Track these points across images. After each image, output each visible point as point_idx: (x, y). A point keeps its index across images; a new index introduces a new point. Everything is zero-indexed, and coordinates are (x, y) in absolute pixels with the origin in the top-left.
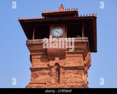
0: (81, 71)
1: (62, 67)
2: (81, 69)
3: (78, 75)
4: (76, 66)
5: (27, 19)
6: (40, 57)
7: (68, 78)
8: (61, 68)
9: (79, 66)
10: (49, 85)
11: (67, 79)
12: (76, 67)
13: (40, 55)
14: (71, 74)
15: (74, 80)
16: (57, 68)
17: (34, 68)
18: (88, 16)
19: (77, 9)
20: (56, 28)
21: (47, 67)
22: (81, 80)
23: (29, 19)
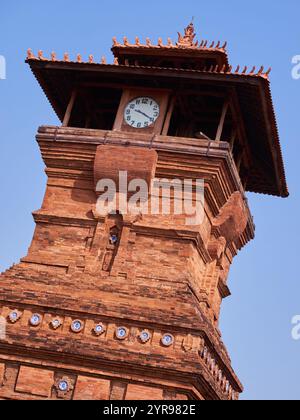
0: (186, 246)
1: (130, 225)
2: (188, 241)
3: (175, 259)
4: (172, 228)
5: (55, 60)
6: (71, 183)
7: (139, 263)
8: (126, 230)
9: (183, 232)
10: (78, 275)
11: (138, 265)
12: (173, 234)
13: (71, 177)
14: (152, 251)
15: (157, 272)
16: (115, 227)
17: (46, 217)
18: (246, 73)
19: (224, 47)
20: (141, 99)
21: (86, 218)
22: (179, 276)
23: (63, 60)
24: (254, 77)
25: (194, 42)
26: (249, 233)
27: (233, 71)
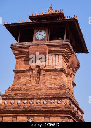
0: (60, 73)
1: (43, 69)
2: (61, 71)
3: (58, 77)
5: (12, 23)
6: (23, 59)
7: (47, 80)
8: (42, 71)
10: (29, 87)
12: (56, 70)
13: (23, 57)
14: (51, 76)
15: (53, 82)
16: (38, 70)
17: (17, 71)
18: (70, 18)
19: (62, 11)
20: (40, 31)
21: (29, 69)
22: (60, 82)
23: (15, 23)
24: (73, 19)
25: (53, 11)
26: (79, 66)
27: (66, 18)
